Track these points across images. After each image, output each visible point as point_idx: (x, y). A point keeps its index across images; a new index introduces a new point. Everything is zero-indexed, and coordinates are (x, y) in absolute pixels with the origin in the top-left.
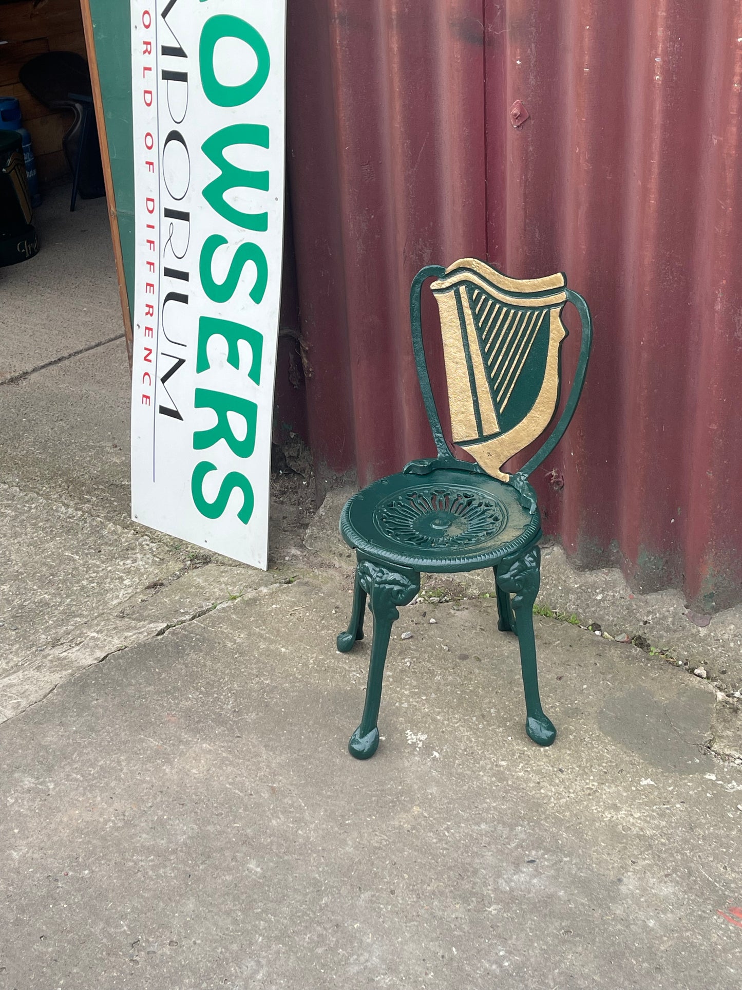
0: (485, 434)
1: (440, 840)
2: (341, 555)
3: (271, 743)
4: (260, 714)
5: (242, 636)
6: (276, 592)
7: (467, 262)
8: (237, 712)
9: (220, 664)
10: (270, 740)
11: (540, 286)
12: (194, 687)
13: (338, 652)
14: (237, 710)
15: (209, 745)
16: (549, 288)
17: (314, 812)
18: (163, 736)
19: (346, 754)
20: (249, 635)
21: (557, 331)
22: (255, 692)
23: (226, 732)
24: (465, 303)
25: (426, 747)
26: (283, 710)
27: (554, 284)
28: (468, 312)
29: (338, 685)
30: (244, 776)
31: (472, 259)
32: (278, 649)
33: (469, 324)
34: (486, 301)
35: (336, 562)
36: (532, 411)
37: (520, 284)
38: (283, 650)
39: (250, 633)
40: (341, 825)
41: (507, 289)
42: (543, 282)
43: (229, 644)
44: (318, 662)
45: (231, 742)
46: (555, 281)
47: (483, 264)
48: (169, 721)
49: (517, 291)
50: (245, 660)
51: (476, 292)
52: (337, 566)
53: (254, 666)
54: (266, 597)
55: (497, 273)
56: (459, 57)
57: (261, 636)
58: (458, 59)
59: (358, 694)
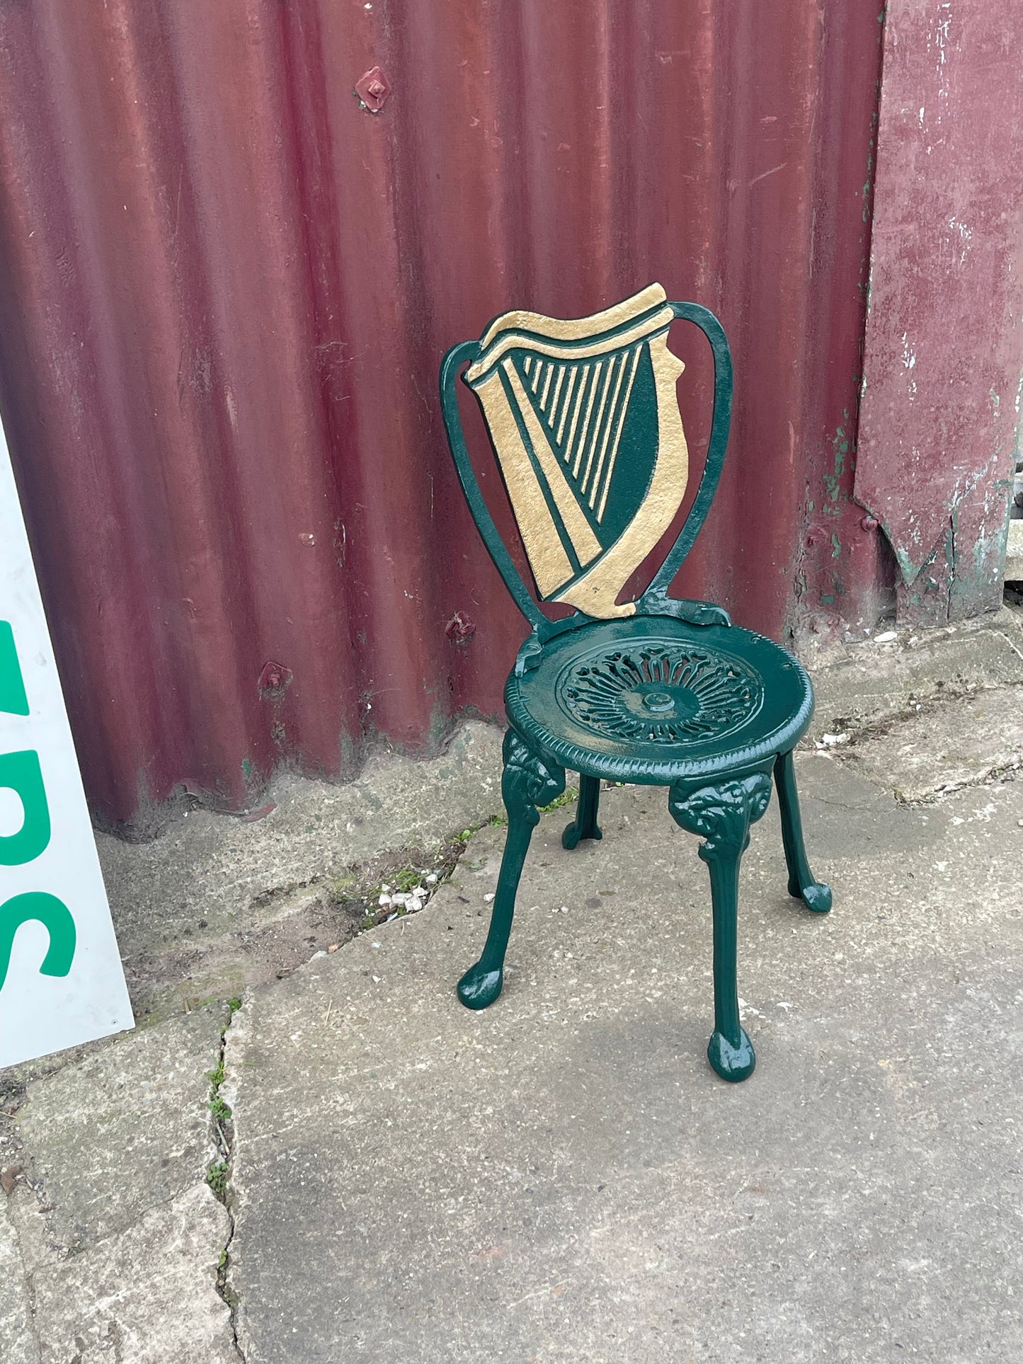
0: (583, 564)
1: (957, 1064)
2: (188, 932)
3: (644, 1156)
4: (564, 1145)
5: (341, 1100)
6: (256, 1022)
7: (509, 318)
8: (537, 1168)
9: (394, 1151)
10: (636, 1154)
11: (625, 314)
12: (430, 1200)
13: (480, 1012)
14: (533, 1168)
15: (596, 1228)
16: (641, 312)
17: (831, 1163)
18: (532, 1278)
19: (724, 1087)
20: (345, 1089)
21: (667, 367)
22: (503, 1133)
23: (580, 1198)
24: (516, 384)
25: (763, 1007)
26: (573, 1117)
27: (650, 302)
28: (521, 396)
29: (559, 1040)
30: (703, 1213)
31: (514, 313)
32: (414, 1071)
33: (527, 413)
34: (544, 368)
35: (191, 945)
36: (649, 496)
37: (592, 322)
38: (422, 1066)
39: (340, 1087)
40: (875, 1145)
41: (572, 338)
42: (632, 308)
43: (351, 1121)
44: (487, 1039)
45: (608, 1200)
46: (651, 297)
47: (531, 314)
48: (495, 1258)
49: (589, 334)
50: (410, 1117)
51: (528, 360)
52: (202, 949)
53: (436, 1112)
54: (259, 1037)
55: (554, 320)
56: (256, 18)
57: (361, 1079)
58: (255, 22)
59: (596, 1028)
